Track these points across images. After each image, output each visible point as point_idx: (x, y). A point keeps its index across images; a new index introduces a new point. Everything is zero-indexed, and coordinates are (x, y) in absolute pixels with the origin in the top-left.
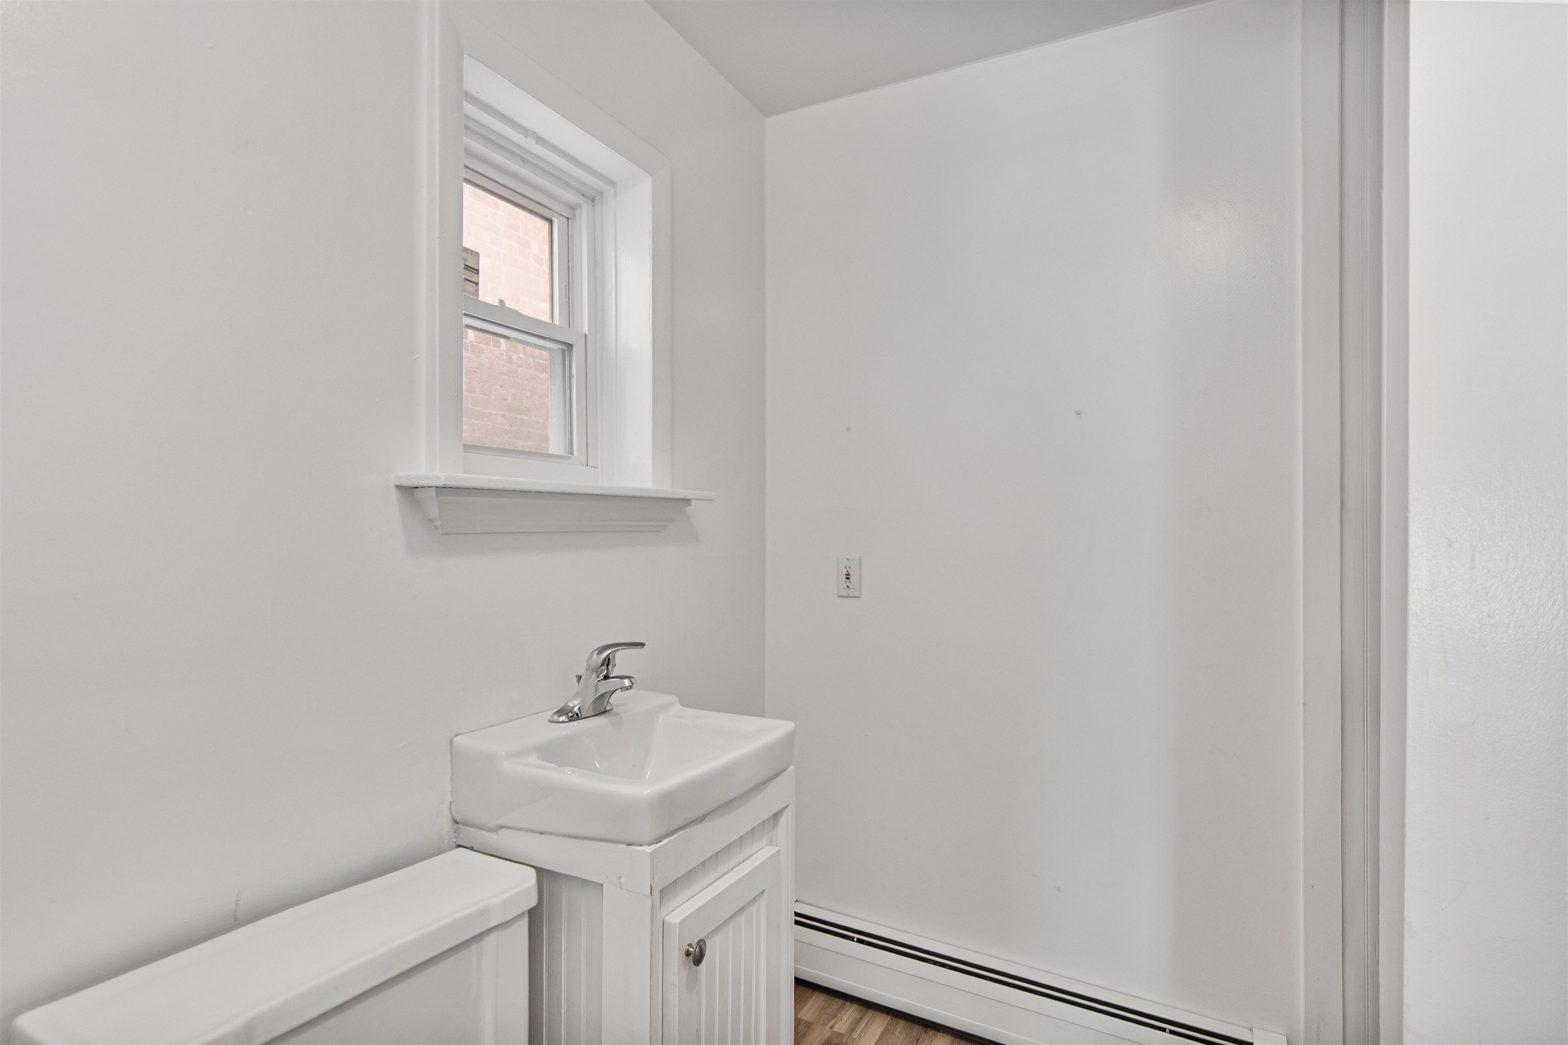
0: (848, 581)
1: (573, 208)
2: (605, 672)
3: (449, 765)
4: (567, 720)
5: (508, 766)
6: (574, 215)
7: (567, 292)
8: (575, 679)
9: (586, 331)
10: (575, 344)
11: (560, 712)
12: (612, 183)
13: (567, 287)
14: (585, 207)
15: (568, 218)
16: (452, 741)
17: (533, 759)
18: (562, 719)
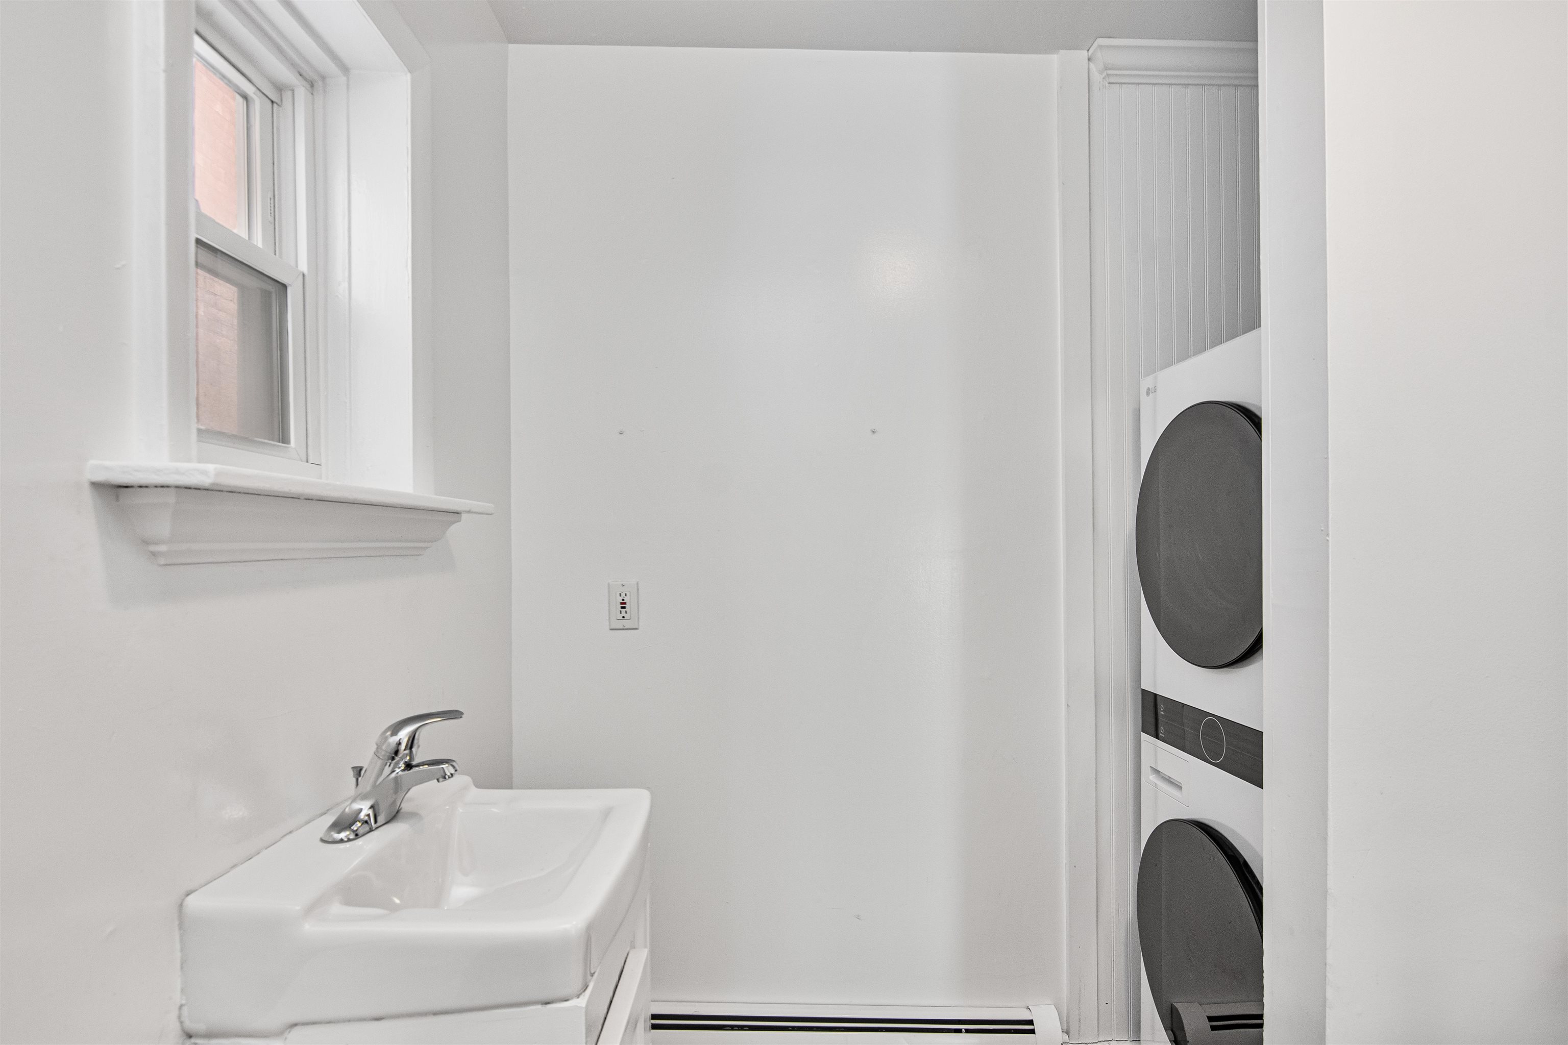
0: (623, 610)
1: (280, 88)
2: (408, 758)
3: (178, 946)
4: (352, 836)
5: (309, 928)
6: (282, 100)
7: (272, 209)
8: (351, 774)
9: (303, 267)
10: (290, 285)
11: (340, 825)
12: (345, 69)
13: (272, 200)
14: (301, 92)
15: (272, 102)
16: (181, 905)
17: (337, 908)
18: (343, 835)
